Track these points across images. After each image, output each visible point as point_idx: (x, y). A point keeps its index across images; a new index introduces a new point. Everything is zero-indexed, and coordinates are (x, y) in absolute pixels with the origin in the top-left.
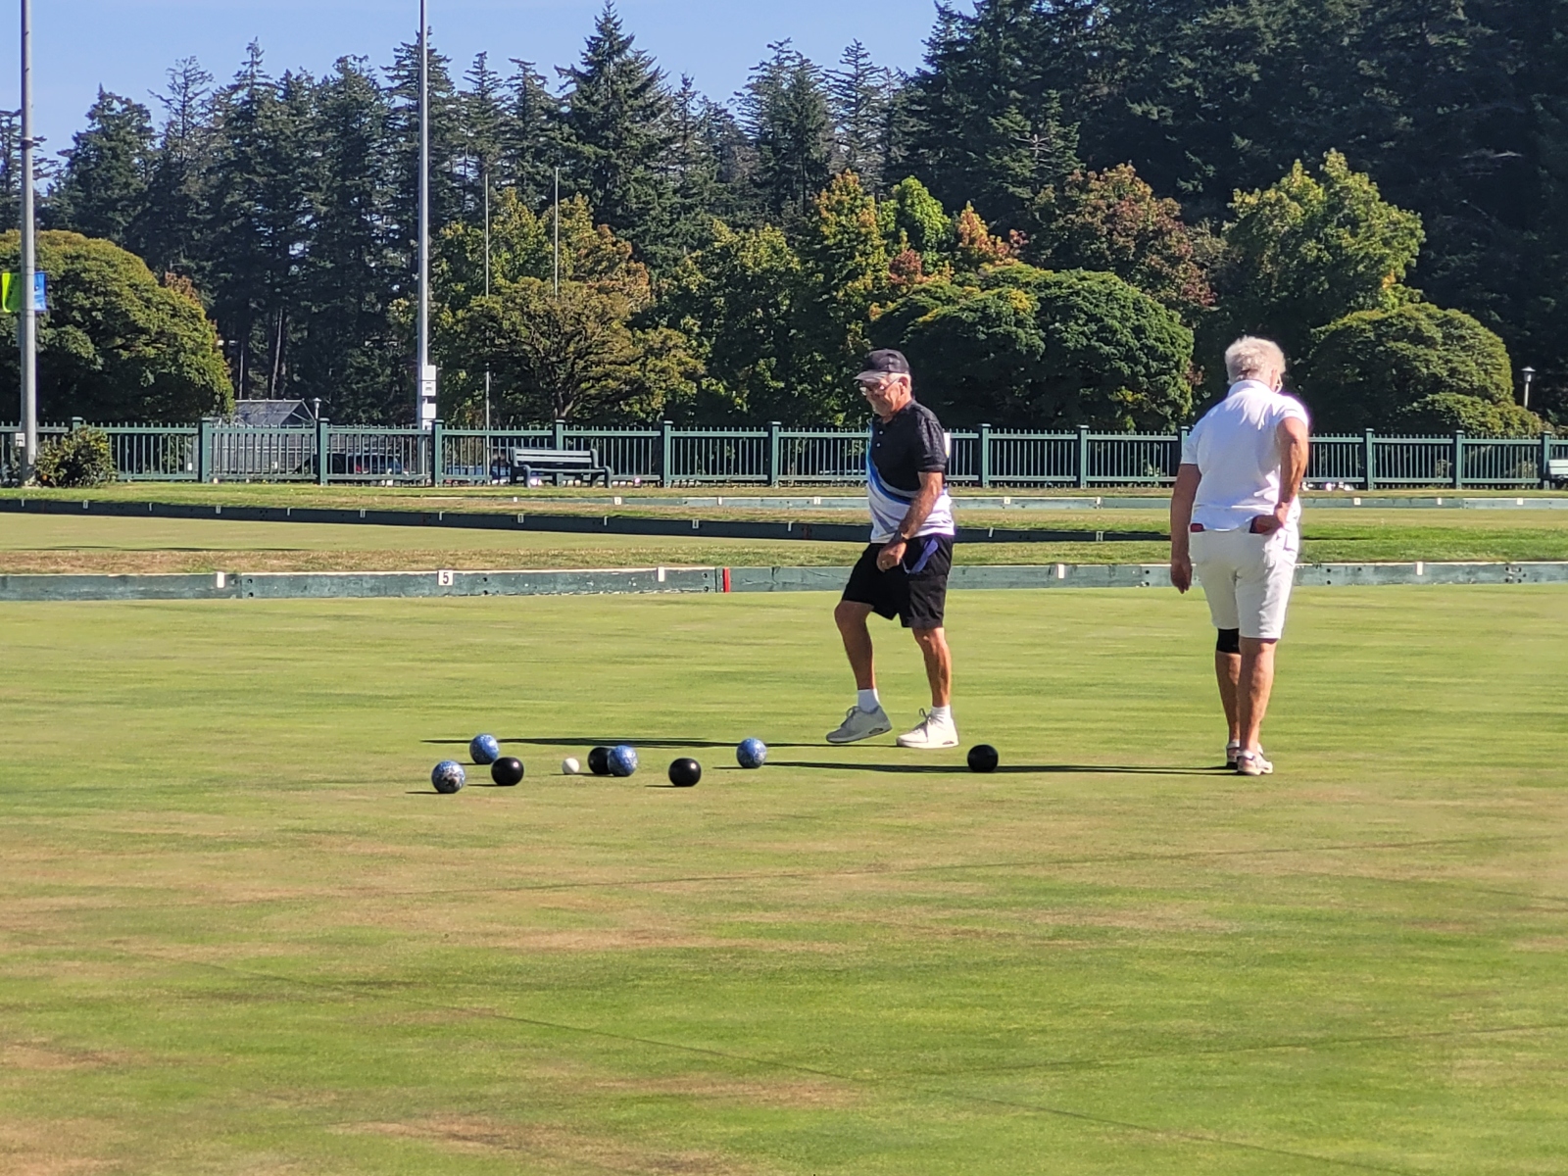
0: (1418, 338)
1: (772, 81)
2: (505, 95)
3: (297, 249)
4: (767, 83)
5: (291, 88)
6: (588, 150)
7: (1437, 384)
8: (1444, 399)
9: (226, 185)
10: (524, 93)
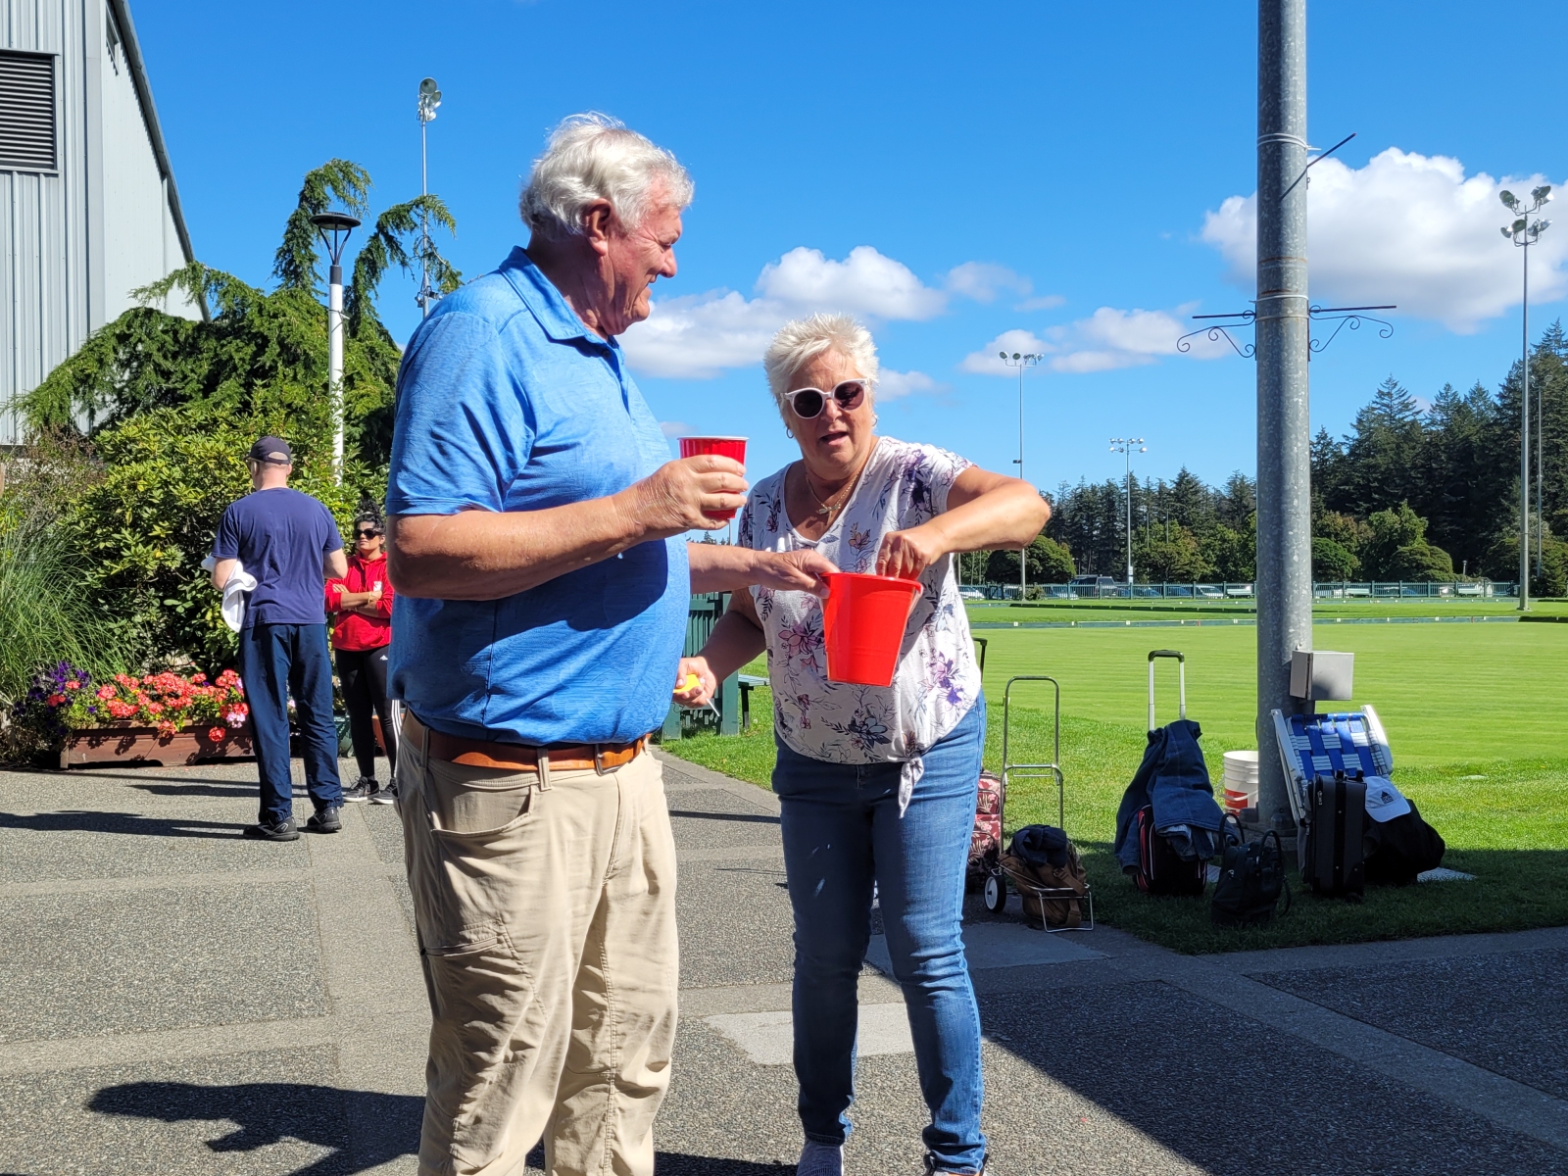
0: (1423, 554)
1: (1234, 482)
2: (1155, 488)
3: (1095, 533)
4: (1232, 483)
5: (1093, 488)
6: (1178, 504)
7: (1429, 567)
8: (1430, 572)
9: (1075, 515)
10: (1160, 487)
